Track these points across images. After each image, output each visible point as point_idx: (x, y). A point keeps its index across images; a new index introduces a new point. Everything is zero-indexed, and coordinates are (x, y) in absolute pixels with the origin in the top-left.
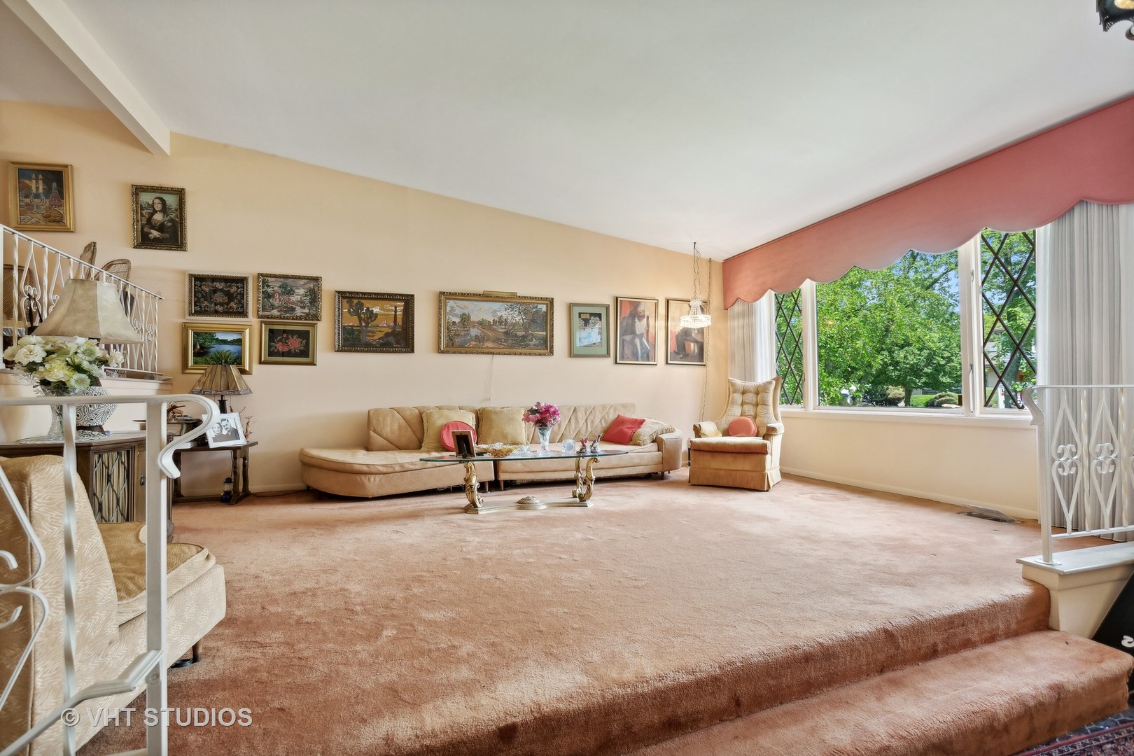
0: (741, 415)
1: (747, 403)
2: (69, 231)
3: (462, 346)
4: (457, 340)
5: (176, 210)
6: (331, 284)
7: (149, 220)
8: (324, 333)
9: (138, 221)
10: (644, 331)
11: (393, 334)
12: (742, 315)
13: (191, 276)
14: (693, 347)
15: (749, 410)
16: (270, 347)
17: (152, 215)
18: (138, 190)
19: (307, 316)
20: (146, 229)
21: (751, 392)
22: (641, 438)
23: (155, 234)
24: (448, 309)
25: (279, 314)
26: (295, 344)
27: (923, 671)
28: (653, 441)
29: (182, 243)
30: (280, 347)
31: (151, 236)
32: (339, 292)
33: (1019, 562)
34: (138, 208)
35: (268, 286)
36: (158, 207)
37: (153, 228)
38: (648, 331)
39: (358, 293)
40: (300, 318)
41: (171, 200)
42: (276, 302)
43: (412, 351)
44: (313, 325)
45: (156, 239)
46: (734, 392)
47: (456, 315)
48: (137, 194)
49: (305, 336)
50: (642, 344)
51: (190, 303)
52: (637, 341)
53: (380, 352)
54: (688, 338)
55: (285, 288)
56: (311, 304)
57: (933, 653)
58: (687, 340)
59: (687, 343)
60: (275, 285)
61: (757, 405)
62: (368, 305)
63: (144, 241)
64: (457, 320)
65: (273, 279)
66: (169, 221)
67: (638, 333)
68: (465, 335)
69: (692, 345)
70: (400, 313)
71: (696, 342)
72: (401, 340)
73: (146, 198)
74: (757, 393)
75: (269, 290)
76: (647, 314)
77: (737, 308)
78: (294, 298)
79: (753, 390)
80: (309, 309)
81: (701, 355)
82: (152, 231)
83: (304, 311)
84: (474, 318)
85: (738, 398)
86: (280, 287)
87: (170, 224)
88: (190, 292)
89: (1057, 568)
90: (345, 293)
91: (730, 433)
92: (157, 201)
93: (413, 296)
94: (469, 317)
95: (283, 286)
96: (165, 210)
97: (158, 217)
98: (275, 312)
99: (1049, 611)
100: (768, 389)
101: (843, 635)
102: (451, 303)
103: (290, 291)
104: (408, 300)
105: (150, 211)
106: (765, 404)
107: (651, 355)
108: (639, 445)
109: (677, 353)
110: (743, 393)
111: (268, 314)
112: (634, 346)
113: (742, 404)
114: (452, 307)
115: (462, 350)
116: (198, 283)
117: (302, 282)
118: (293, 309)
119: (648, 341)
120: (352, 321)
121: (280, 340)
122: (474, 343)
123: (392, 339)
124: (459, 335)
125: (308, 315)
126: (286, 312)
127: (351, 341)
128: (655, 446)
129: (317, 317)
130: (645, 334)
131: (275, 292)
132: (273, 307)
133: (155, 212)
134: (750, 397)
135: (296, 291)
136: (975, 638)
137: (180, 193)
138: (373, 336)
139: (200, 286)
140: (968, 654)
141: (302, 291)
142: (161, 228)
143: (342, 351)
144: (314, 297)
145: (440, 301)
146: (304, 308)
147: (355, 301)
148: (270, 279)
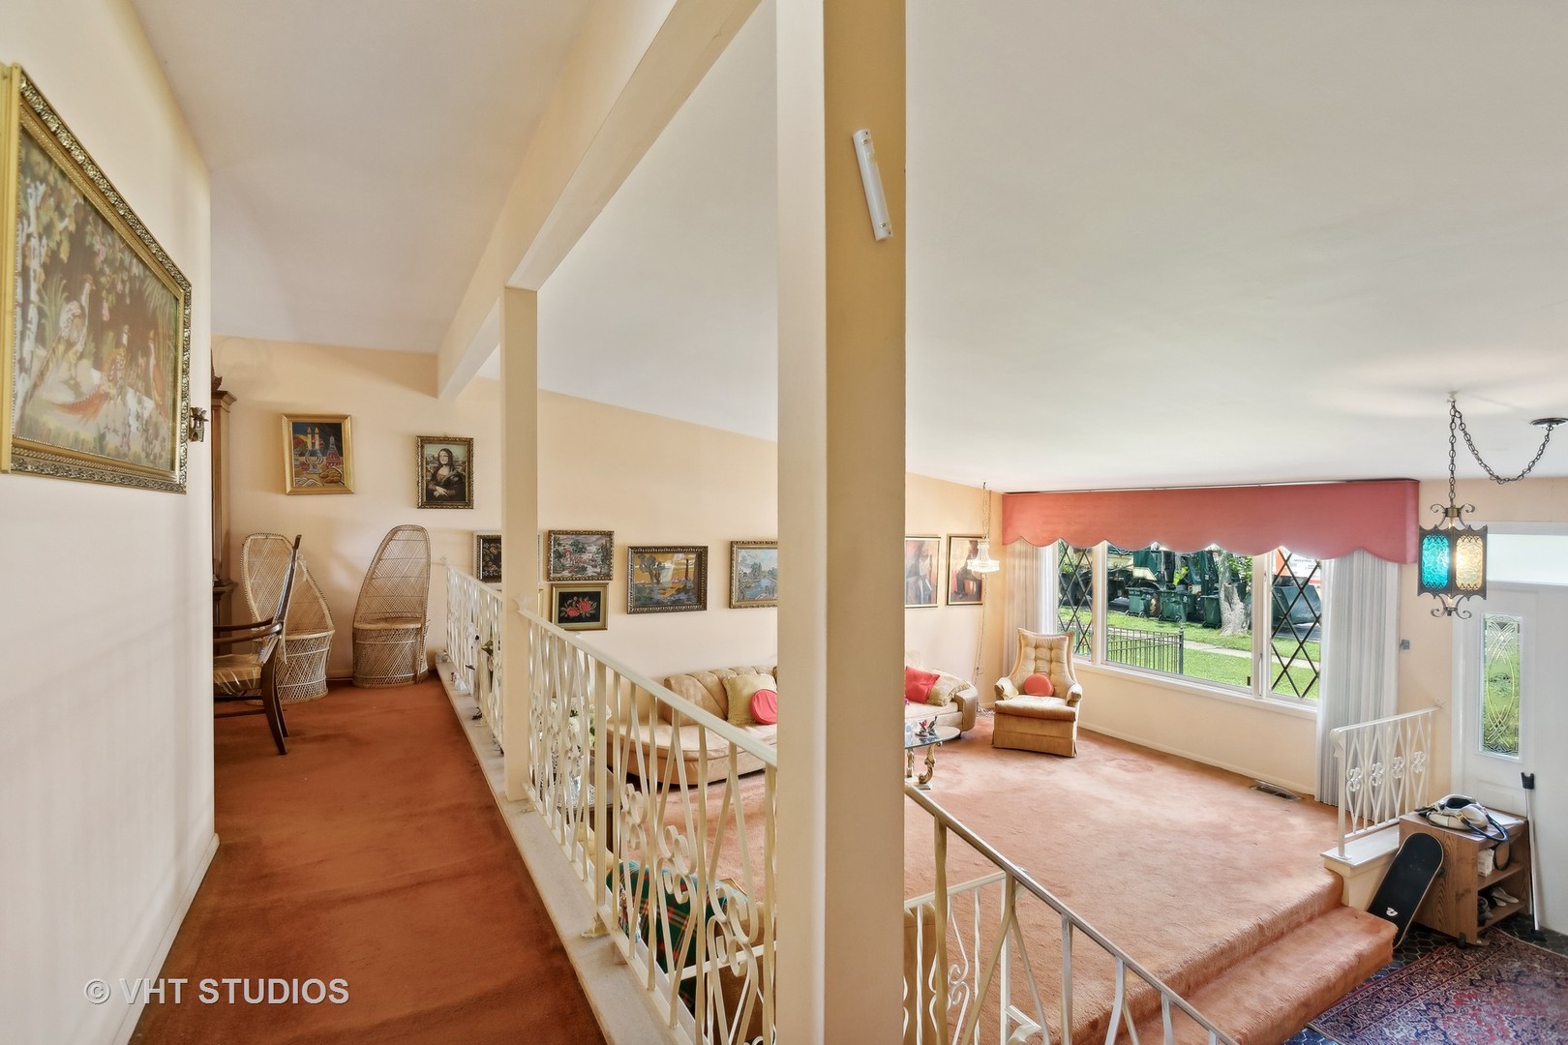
0: (1035, 672)
1: (1041, 659)
2: (348, 492)
3: (751, 599)
4: (748, 594)
5: (464, 463)
6: (623, 540)
7: (434, 476)
8: (615, 594)
9: (423, 477)
10: (927, 572)
11: (685, 590)
12: (1024, 555)
13: (479, 537)
14: (972, 586)
15: (1044, 666)
16: (560, 612)
17: (438, 469)
18: (424, 441)
19: (599, 576)
20: (431, 486)
21: (1044, 647)
22: (941, 697)
23: (440, 491)
24: (740, 559)
25: (570, 575)
26: (587, 607)
27: (1279, 949)
28: (953, 700)
29: (469, 500)
30: (572, 613)
31: (436, 494)
32: (632, 548)
33: (1322, 855)
34: (423, 461)
35: (559, 544)
36: (444, 460)
37: (438, 484)
38: (930, 572)
39: (650, 548)
40: (592, 578)
41: (458, 452)
42: (567, 562)
43: (705, 608)
44: (605, 586)
45: (441, 497)
46: (1027, 645)
47: (747, 566)
48: (422, 447)
49: (595, 597)
50: (925, 586)
51: (478, 568)
52: (921, 583)
53: (673, 611)
54: (968, 576)
55: (577, 546)
56: (602, 561)
57: (1281, 935)
58: (967, 579)
59: (966, 582)
60: (567, 543)
61: (1051, 662)
62: (660, 560)
63: (430, 501)
64: (748, 571)
65: (565, 537)
66: (455, 476)
67: (921, 574)
68: (756, 587)
69: (971, 583)
70: (691, 567)
71: (975, 580)
72: (694, 596)
73: (432, 450)
74: (1051, 649)
75: (561, 549)
76: (930, 553)
77: (1018, 546)
78: (586, 557)
79: (1046, 645)
80: (601, 568)
81: (979, 594)
82: (438, 488)
83: (596, 570)
84: (765, 568)
85: (1032, 653)
86: (571, 545)
87: (456, 479)
88: (479, 556)
89: (1349, 862)
90: (637, 548)
91: (1027, 691)
92: (443, 453)
93: (706, 548)
94: (760, 567)
95: (575, 544)
96: (451, 464)
97: (444, 472)
98: (566, 573)
99: (1342, 893)
100: (1063, 646)
101: (1236, 932)
102: (743, 553)
103: (581, 549)
104: (701, 553)
105: (435, 465)
106: (1059, 661)
107: (933, 596)
108: (940, 705)
109: (957, 593)
110: (1036, 647)
111: (559, 575)
112: (918, 589)
113: (1036, 659)
114: (743, 557)
115: (754, 603)
116: (487, 545)
117: (594, 538)
118: (584, 569)
119: (930, 582)
120: (644, 579)
121: (571, 604)
122: (764, 595)
123: (683, 596)
124: (750, 587)
125: (599, 574)
126: (577, 572)
127: (643, 603)
128: (954, 707)
129: (608, 576)
130: (928, 576)
131: (566, 551)
132: (564, 568)
133: (441, 465)
134: (1044, 653)
135: (588, 548)
136: (1303, 920)
137: (468, 443)
138: (664, 594)
139: (488, 549)
140: (1300, 932)
141: (593, 549)
142: (447, 484)
143: (634, 613)
144: (606, 554)
145: (732, 552)
146: (596, 567)
147: (647, 556)
148: (561, 537)
